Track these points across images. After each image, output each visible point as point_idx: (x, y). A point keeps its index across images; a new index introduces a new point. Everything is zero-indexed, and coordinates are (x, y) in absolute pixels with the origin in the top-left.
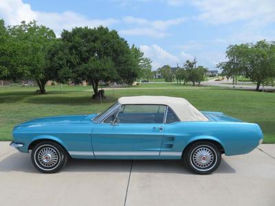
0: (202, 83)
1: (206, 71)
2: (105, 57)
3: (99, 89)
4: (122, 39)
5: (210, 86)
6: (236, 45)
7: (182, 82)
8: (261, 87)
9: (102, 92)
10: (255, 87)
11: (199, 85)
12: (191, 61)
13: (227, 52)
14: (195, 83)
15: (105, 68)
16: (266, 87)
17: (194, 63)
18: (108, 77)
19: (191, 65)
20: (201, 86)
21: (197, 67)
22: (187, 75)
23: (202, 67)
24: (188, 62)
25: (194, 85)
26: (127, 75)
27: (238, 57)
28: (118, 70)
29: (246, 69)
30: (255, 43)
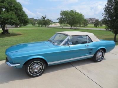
0: (49, 26)
1: (50, 21)
2: (11, 11)
3: (5, 29)
4: (18, 3)
5: (53, 27)
6: (64, 11)
7: (40, 26)
8: (72, 28)
9: (7, 30)
10: (70, 28)
11: (48, 27)
12: (44, 16)
13: (60, 14)
14: (46, 26)
15: (12, 18)
16: (74, 28)
17: (46, 17)
18: (14, 23)
19: (44, 18)
20: (49, 27)
21: (47, 19)
22: (43, 22)
23: (49, 19)
24: (43, 17)
25: (46, 27)
26: (23, 22)
27: (64, 16)
28: (19, 19)
29: (67, 20)
30: (70, 11)
